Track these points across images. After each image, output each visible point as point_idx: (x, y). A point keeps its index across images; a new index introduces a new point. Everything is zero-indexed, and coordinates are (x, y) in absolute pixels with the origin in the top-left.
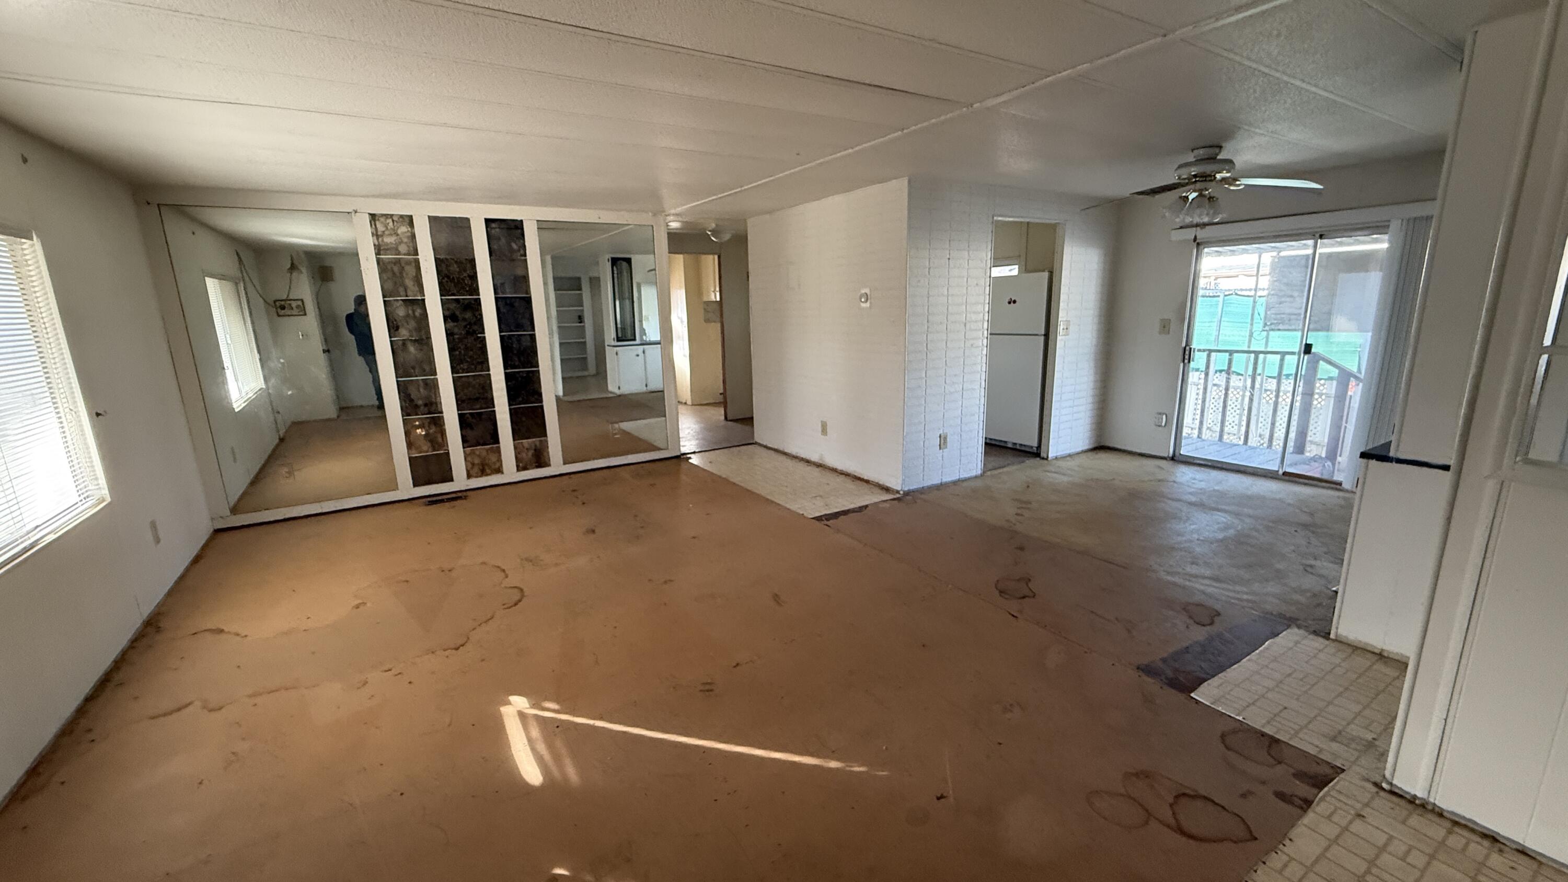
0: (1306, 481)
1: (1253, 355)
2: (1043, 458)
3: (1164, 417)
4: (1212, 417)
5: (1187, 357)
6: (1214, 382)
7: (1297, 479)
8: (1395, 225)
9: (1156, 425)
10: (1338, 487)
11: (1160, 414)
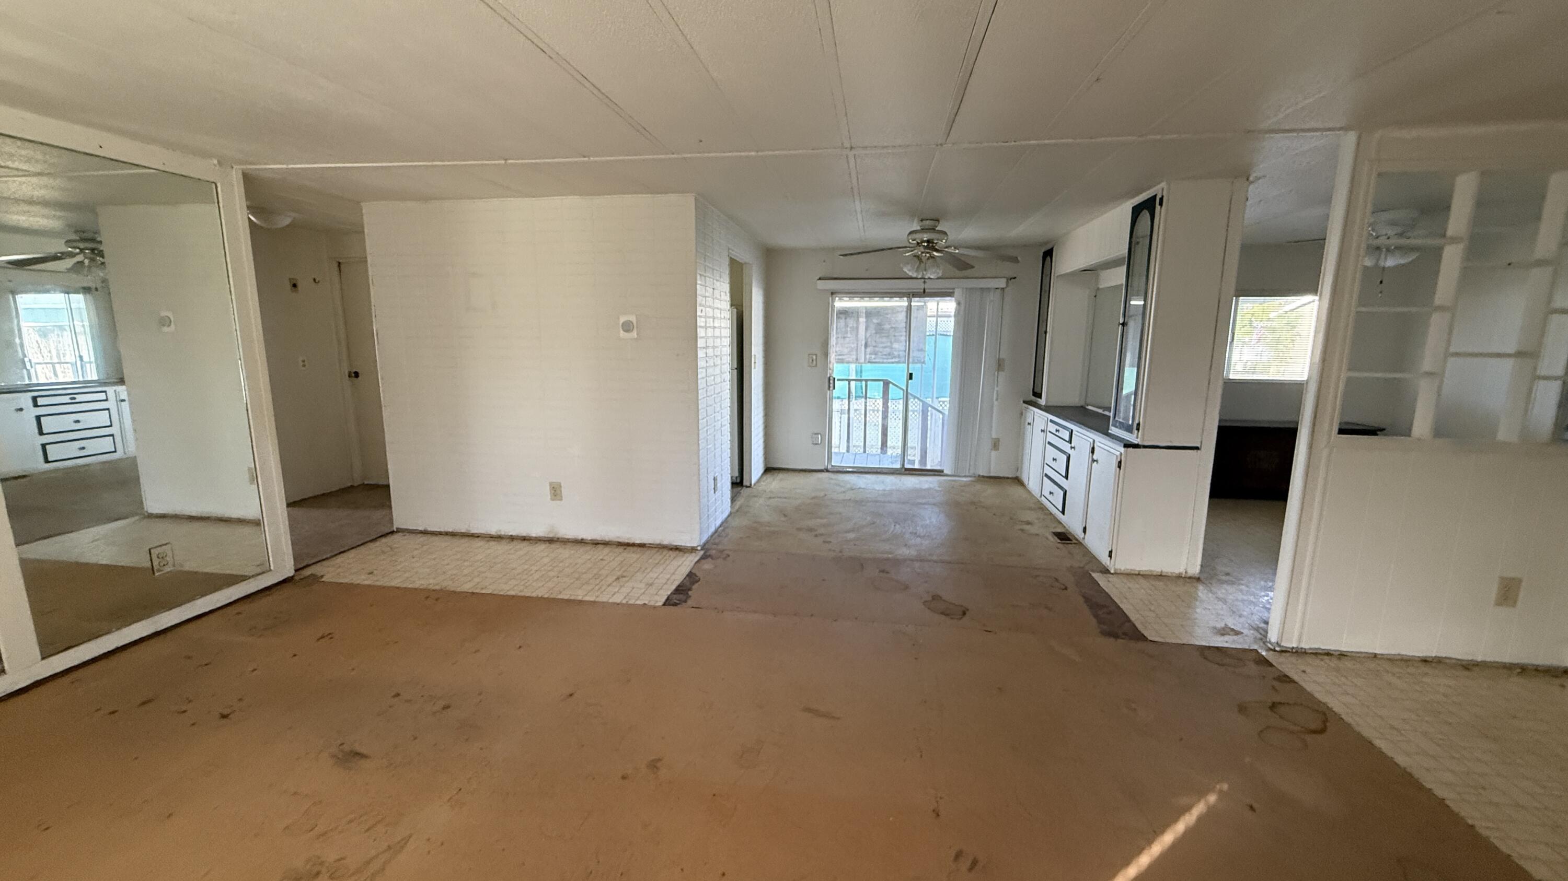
0: (920, 473)
1: (864, 383)
2: (747, 487)
3: (820, 436)
4: (857, 435)
5: (832, 385)
6: (855, 408)
7: (914, 472)
8: (958, 292)
9: (813, 444)
10: (942, 474)
11: (816, 434)
